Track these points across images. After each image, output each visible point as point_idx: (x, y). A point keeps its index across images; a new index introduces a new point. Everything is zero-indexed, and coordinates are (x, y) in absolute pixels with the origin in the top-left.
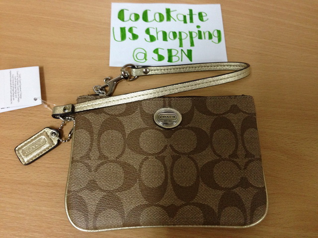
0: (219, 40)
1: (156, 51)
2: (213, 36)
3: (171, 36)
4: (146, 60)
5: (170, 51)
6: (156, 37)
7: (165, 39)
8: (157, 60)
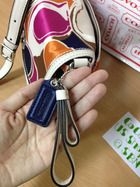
1: (126, 149)
5: (132, 154)
7: (135, 147)
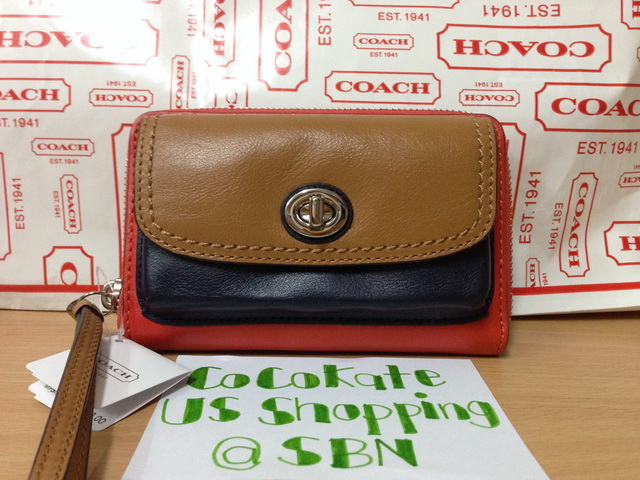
0: (494, 421)
1: (293, 443)
2: (470, 413)
3: (342, 412)
4: (256, 463)
5: (339, 445)
6: (295, 415)
8: (296, 462)
